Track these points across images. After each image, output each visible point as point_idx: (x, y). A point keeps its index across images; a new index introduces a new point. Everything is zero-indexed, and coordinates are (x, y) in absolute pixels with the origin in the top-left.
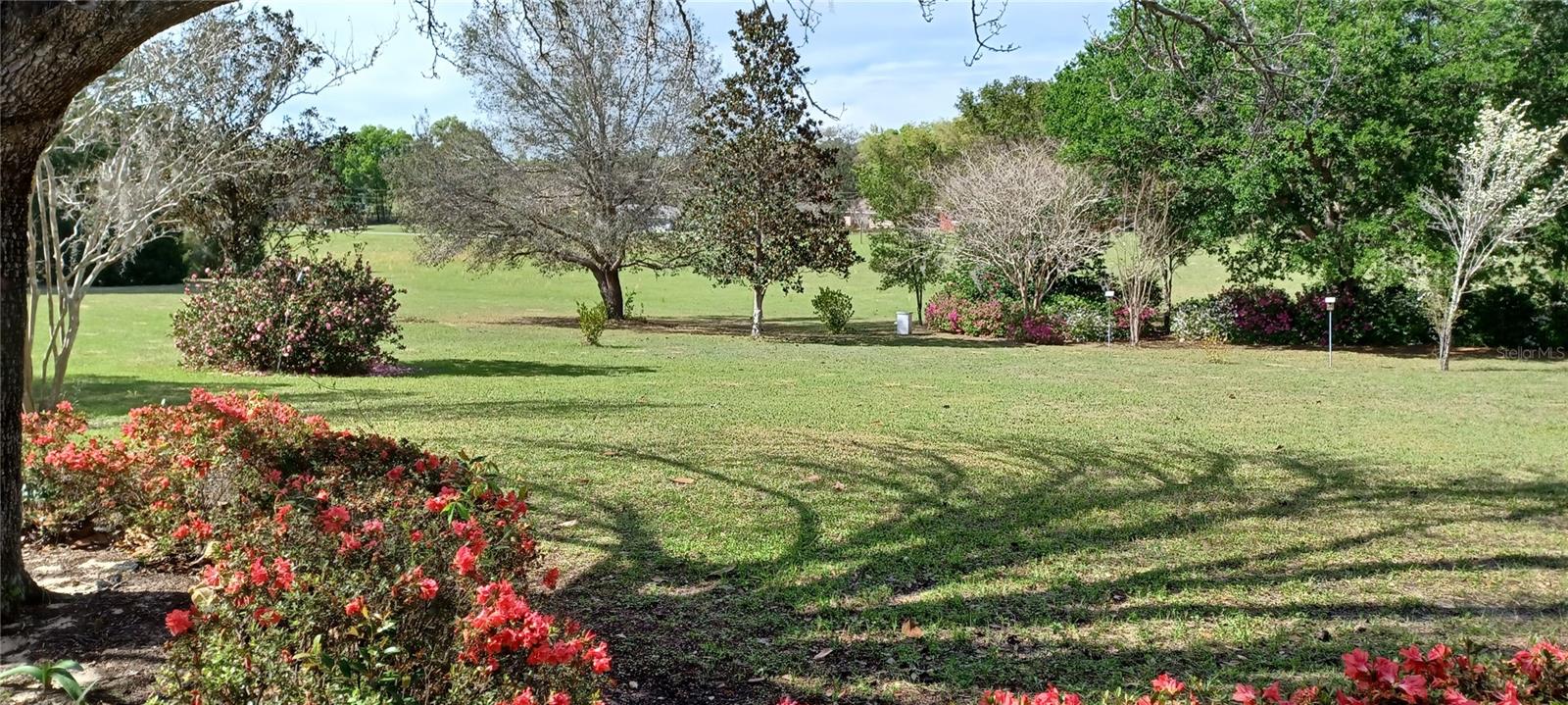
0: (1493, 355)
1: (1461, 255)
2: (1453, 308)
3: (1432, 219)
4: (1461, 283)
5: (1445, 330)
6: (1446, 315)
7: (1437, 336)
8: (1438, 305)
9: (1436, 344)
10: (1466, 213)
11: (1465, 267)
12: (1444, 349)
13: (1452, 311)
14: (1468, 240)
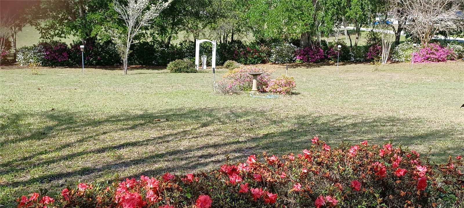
0: (142, 68)
1: (129, 29)
2: (128, 50)
3: (119, 14)
4: (130, 40)
5: (125, 59)
6: (125, 53)
7: (122, 61)
8: (122, 49)
9: (122, 64)
10: (130, 13)
11: (131, 34)
12: (125, 66)
13: (127, 51)
14: (131, 23)
